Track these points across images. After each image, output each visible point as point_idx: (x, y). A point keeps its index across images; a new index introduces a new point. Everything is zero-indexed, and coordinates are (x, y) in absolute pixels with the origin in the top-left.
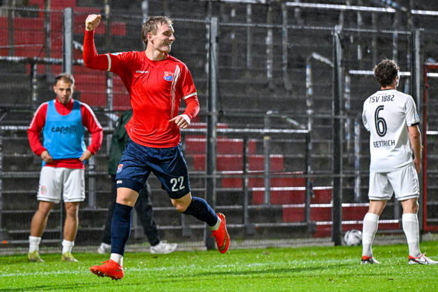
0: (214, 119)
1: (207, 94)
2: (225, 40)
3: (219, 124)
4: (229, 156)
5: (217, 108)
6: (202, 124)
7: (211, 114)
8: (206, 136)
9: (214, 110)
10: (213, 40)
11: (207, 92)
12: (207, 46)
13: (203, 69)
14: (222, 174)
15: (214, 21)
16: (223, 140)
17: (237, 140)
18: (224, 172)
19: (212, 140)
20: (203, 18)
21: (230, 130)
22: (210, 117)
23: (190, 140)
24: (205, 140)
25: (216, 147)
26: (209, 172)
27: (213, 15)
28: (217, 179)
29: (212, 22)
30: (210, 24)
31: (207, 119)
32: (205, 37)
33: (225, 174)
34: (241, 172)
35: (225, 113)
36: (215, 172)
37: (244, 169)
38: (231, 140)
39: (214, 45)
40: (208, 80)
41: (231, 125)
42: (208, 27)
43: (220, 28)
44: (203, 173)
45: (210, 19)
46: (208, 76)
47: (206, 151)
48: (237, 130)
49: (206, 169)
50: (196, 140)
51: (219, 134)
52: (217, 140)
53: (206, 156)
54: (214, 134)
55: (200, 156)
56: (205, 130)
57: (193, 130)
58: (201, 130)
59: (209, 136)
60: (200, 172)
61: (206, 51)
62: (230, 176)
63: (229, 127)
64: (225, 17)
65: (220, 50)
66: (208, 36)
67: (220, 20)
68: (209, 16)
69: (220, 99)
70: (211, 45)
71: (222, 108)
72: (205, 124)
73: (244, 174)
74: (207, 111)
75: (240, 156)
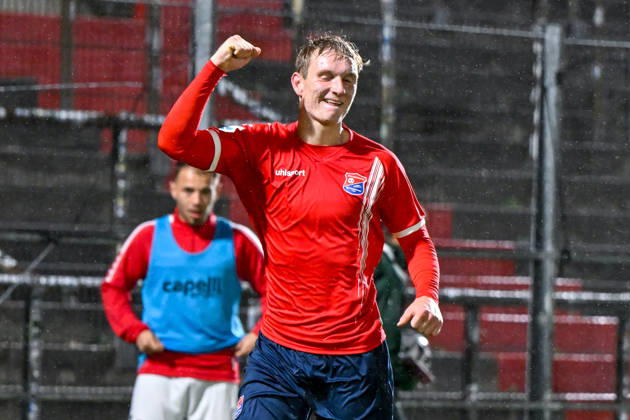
0: (550, 268)
1: (533, 209)
2: (578, 82)
3: (560, 282)
4: (582, 357)
5: (556, 242)
6: (519, 280)
7: (542, 256)
8: (530, 309)
9: (549, 247)
10: (550, 79)
11: (533, 201)
12: (535, 94)
13: (525, 149)
14: (564, 401)
15: (553, 35)
16: (570, 319)
17: (602, 320)
18: (570, 396)
19: (543, 319)
20: (527, 26)
21: (586, 296)
22: (538, 264)
23: (491, 317)
24: (525, 318)
25: (552, 336)
26: (536, 396)
27: (552, 18)
28: (555, 413)
29: (548, 37)
30: (542, 41)
31: (531, 268)
32: (530, 72)
33: (572, 402)
34: (611, 396)
35: (574, 255)
36: (548, 396)
37: (618, 389)
38: (586, 320)
39: (553, 93)
40: (534, 175)
41: (589, 282)
42: (537, 47)
43: (567, 51)
44: (520, 396)
45: (544, 31)
46: (536, 165)
47: (528, 344)
48: (603, 297)
49: (527, 387)
50: (503, 318)
51: (561, 306)
52: (556, 319)
53: (527, 356)
54: (548, 305)
55: (513, 356)
56: (526, 295)
57: (497, 294)
58: (518, 294)
59: (536, 307)
60: (513, 396)
61: (532, 107)
62: (586, 407)
63: (584, 289)
64: (579, 25)
65: (565, 105)
66: (537, 71)
67: (568, 31)
68: (542, 20)
69: (564, 222)
70: (544, 91)
71: (567, 242)
72: (527, 280)
73: (618, 401)
74: (532, 249)
75: (608, 358)
